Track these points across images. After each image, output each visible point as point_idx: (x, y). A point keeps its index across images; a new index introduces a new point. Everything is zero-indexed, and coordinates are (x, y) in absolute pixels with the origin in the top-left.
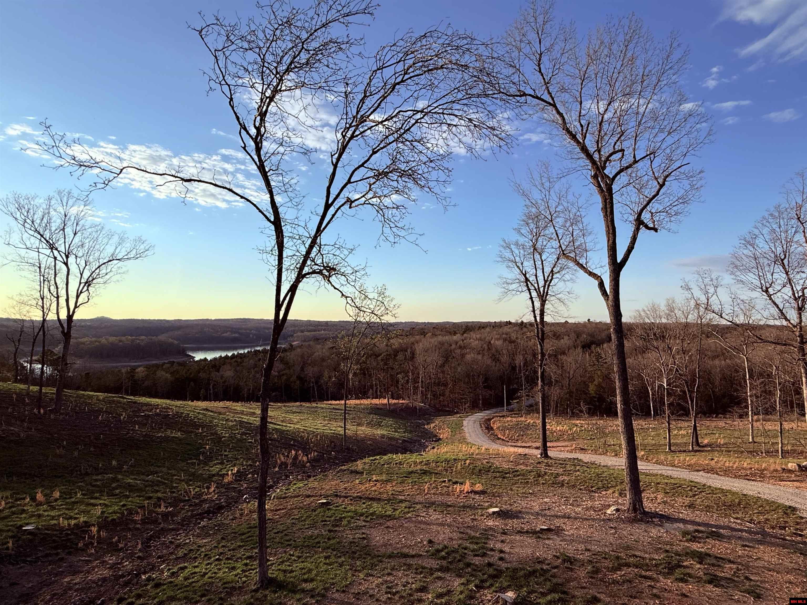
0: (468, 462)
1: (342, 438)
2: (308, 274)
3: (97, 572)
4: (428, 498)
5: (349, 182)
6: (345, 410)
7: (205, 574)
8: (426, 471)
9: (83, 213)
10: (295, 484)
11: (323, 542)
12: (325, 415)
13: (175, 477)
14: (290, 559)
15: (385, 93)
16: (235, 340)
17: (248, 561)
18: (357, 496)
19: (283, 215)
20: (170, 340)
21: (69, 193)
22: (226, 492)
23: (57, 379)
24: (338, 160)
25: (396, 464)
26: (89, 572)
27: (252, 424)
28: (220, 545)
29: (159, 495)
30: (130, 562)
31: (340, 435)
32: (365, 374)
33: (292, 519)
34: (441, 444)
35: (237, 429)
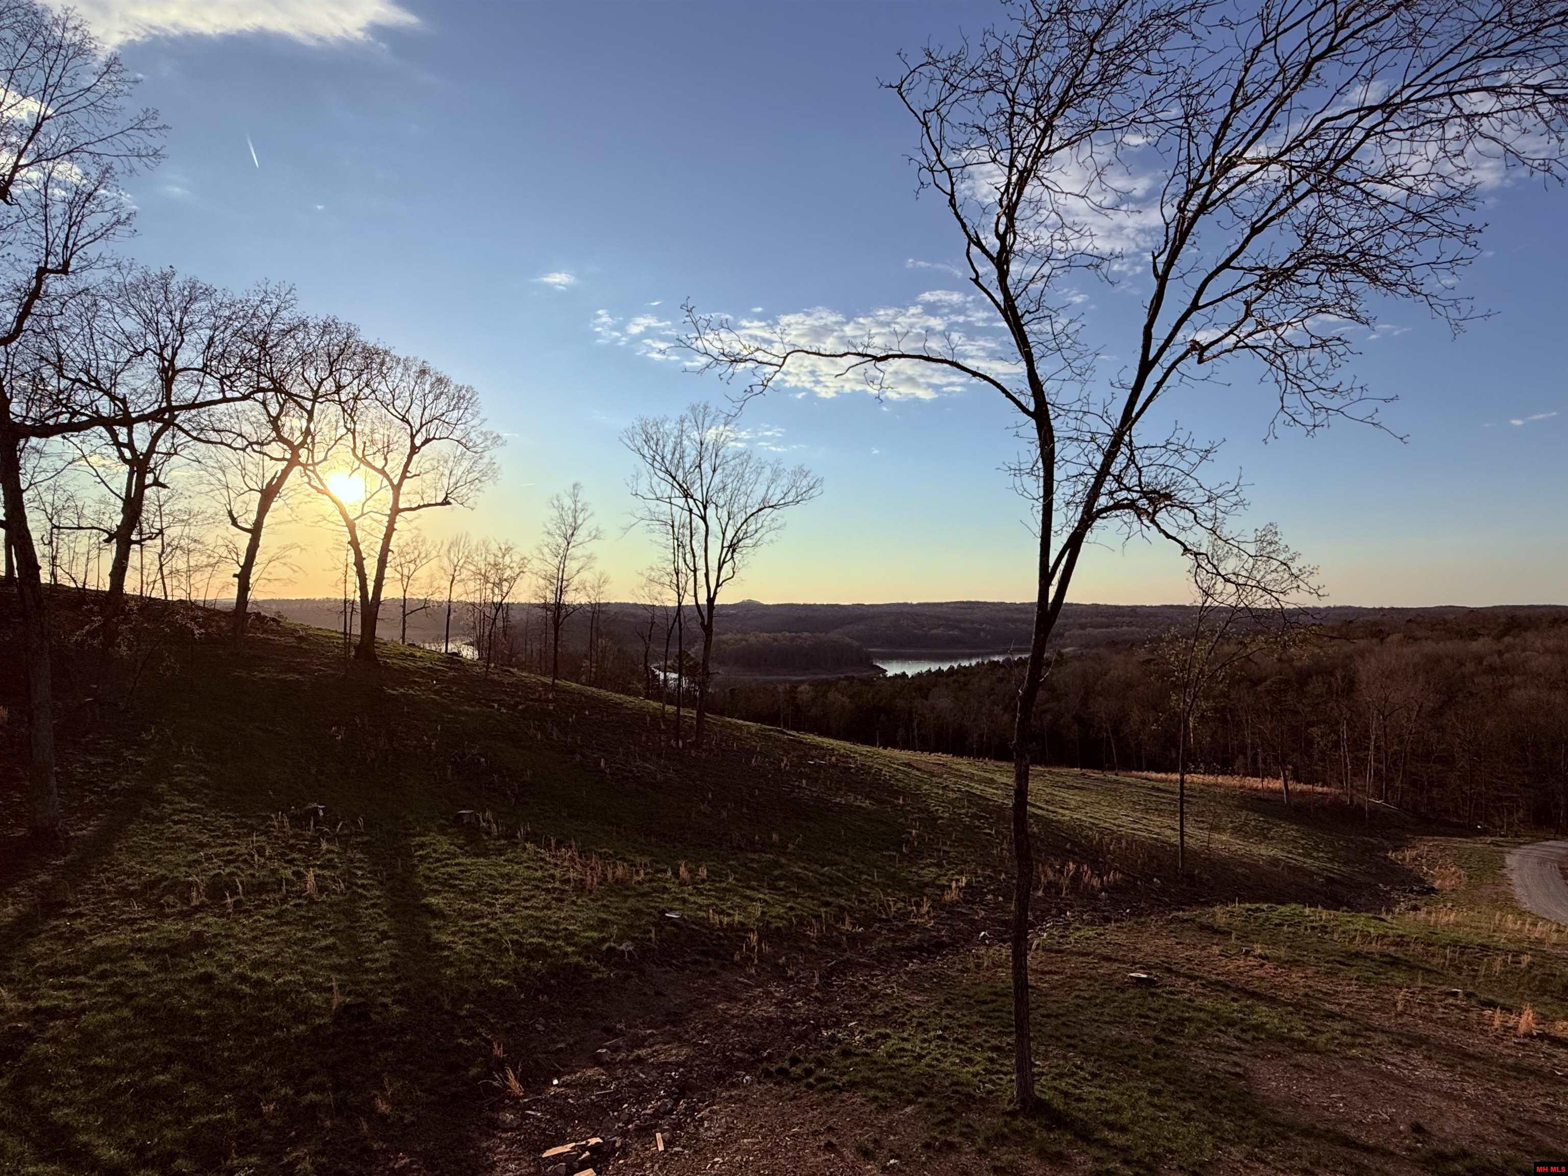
0: (1526, 959)
1: (1176, 852)
2: (1107, 509)
3: (760, 1006)
4: (1405, 1025)
5: (1195, 306)
6: (1182, 794)
7: (920, 1057)
8: (1398, 958)
9: (723, 437)
10: (1078, 929)
11: (1145, 1060)
12: (1136, 799)
13: (864, 877)
14: (1074, 1074)
15: (1284, 89)
16: (953, 642)
17: (995, 1055)
18: (1218, 982)
19: (1053, 397)
20: (848, 640)
21: (706, 408)
22: (949, 918)
23: (695, 696)
24: (1169, 264)
25: (1313, 928)
26: (749, 1003)
27: (990, 800)
28: (943, 1013)
29: (842, 902)
30: (804, 1003)
31: (1172, 845)
32: (1224, 721)
33: (1077, 997)
34: (1437, 903)
35: (963, 807)
